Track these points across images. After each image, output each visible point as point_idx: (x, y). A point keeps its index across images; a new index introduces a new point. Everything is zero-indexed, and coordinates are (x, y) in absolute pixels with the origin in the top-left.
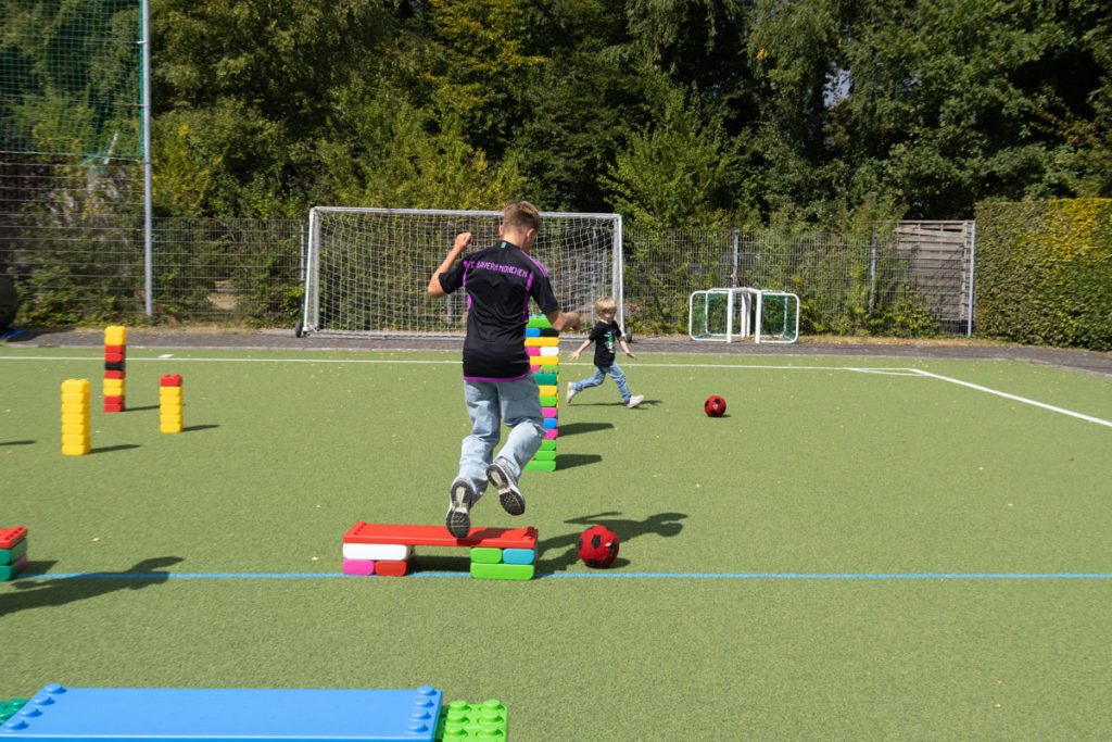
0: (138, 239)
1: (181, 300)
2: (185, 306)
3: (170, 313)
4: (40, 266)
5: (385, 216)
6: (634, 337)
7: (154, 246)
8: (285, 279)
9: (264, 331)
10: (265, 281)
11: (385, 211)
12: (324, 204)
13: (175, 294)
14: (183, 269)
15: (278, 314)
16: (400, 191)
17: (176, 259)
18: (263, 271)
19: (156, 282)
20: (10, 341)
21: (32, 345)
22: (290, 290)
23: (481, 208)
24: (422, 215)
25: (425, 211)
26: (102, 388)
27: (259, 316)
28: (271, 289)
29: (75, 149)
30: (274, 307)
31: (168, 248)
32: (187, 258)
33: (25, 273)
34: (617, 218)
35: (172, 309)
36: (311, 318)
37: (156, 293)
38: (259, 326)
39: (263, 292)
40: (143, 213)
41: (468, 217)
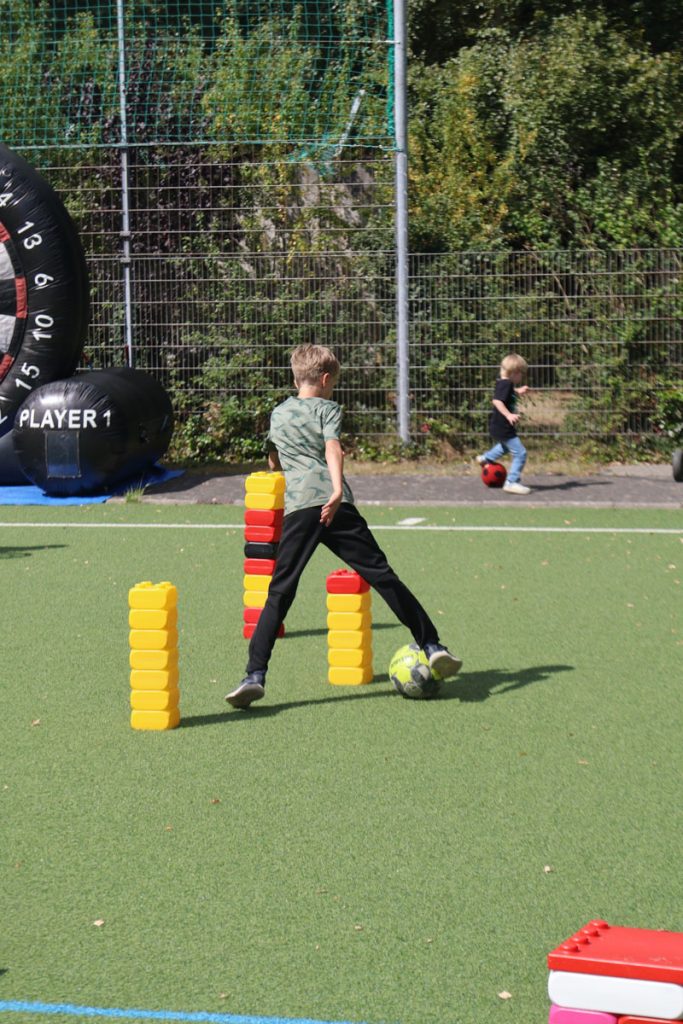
0: (385, 293)
1: (461, 411)
2: (469, 421)
3: (441, 435)
4: (216, 352)
7: (412, 308)
9: (617, 468)
10: (621, 370)
13: (453, 399)
14: (466, 351)
15: (644, 436)
17: (454, 331)
18: (617, 351)
19: (417, 378)
20: (148, 492)
21: (185, 500)
22: (668, 387)
27: (609, 440)
28: (630, 385)
29: (277, 133)
30: (637, 421)
31: (437, 311)
32: (473, 329)
33: (193, 361)
35: (445, 428)
37: (417, 400)
38: (609, 458)
39: (616, 392)
40: (394, 247)
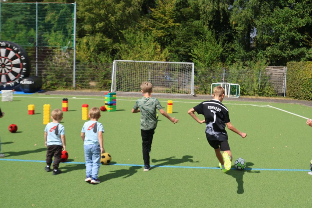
0: (72, 67)
1: (82, 83)
2: (83, 85)
3: (79, 87)
4: (49, 74)
5: (133, 63)
6: (197, 95)
7: (76, 70)
8: (108, 78)
9: (102, 91)
10: (103, 79)
11: (133, 61)
12: (118, 59)
13: (81, 82)
14: (83, 76)
15: (106, 87)
16: (137, 56)
17: (81, 73)
18: (102, 76)
19: (76, 79)
20: (39, 93)
22: (109, 81)
23: (158, 61)
24: (143, 62)
25: (143, 61)
26: (62, 105)
27: (101, 88)
28: (104, 81)
29: (58, 45)
30: (105, 85)
31: (79, 70)
32: (84, 73)
33: (46, 75)
34: (193, 64)
35: (80, 86)
36: (113, 89)
37: (76, 81)
38: (101, 90)
39: (102, 82)
40: (73, 61)
41: (154, 63)
